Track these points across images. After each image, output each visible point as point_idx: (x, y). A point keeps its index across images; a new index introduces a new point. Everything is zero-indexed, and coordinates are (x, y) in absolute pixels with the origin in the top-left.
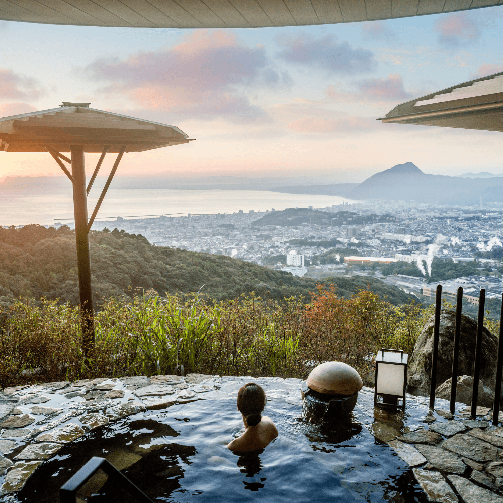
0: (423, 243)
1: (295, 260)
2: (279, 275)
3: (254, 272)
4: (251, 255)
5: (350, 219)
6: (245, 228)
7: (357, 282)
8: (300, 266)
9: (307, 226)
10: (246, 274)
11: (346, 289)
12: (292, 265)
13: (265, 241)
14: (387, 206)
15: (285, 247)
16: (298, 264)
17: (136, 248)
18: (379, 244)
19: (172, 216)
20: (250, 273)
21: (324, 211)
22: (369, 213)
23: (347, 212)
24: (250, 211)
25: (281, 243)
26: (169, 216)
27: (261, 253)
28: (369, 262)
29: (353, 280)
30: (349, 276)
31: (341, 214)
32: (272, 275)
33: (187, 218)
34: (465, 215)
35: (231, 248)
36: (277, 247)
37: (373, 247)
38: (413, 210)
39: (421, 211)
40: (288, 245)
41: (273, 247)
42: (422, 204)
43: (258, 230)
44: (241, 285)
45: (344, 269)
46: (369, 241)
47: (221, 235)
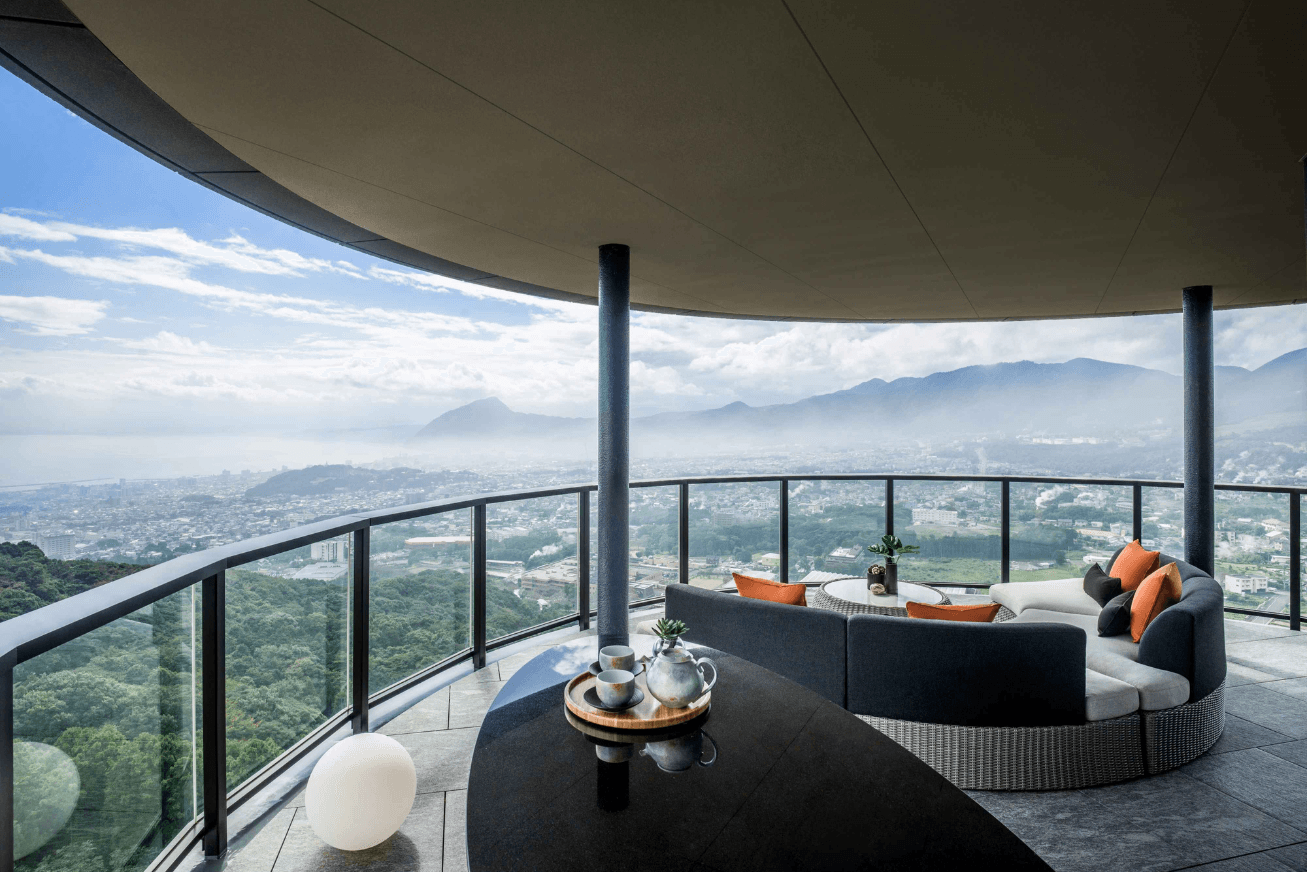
1: (326, 551)
2: (303, 588)
3: (261, 591)
5: (412, 480)
6: (235, 501)
7: (430, 582)
8: (334, 561)
9: (344, 492)
10: (246, 598)
11: (413, 597)
12: (320, 560)
16: (331, 557)
17: (22, 576)
19: (86, 484)
20: (254, 593)
21: (370, 468)
22: (439, 470)
23: (406, 469)
24: (243, 472)
26: (80, 484)
28: (443, 545)
29: (423, 581)
30: (415, 570)
31: (398, 472)
32: (292, 590)
33: (119, 487)
35: (207, 538)
38: (500, 462)
43: (259, 503)
44: (239, 621)
45: (407, 557)
47: (187, 515)
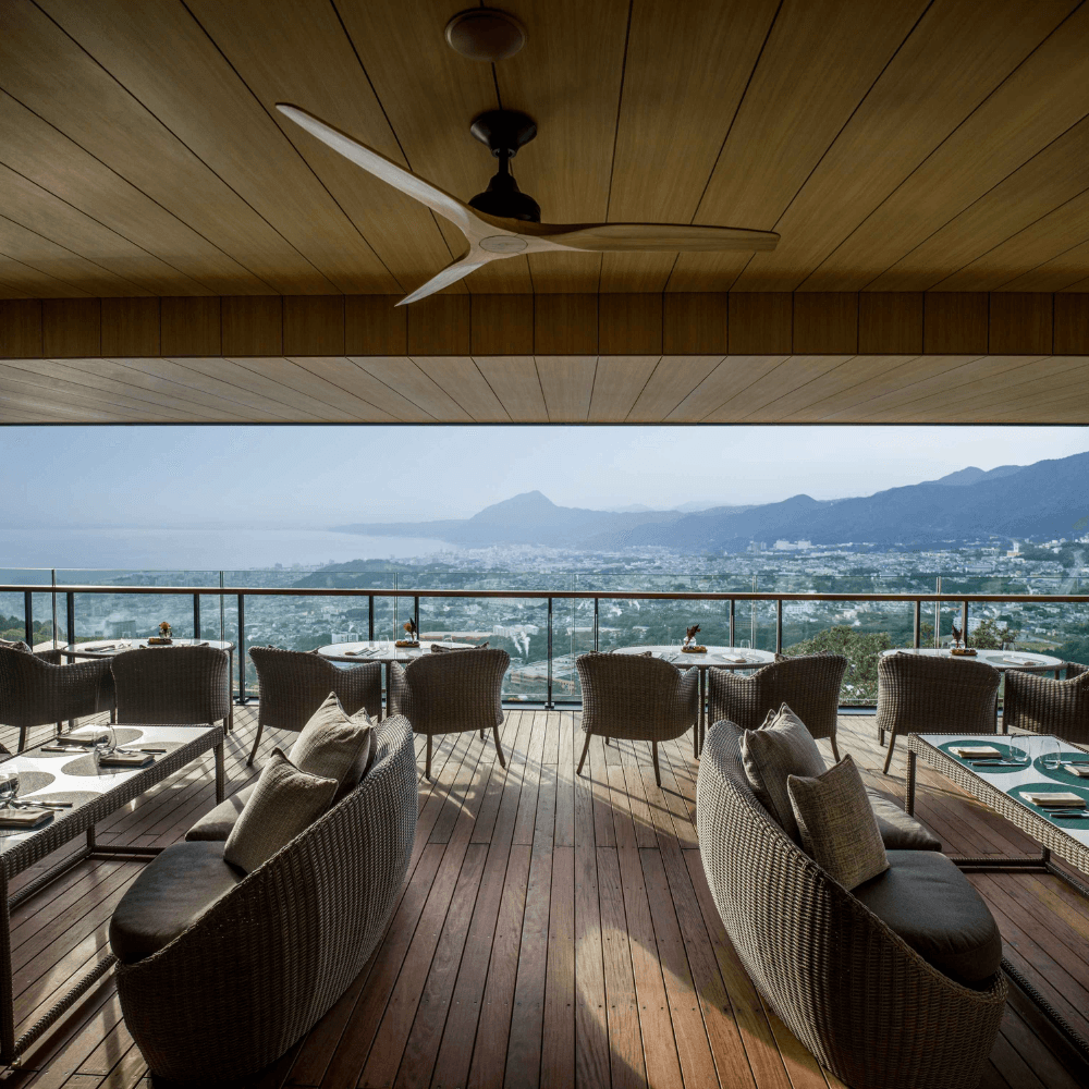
0: (539, 607)
4: (280, 637)
5: (445, 576)
13: (310, 613)
14: (505, 553)
15: (339, 620)
18: (479, 611)
22: (473, 566)
25: (333, 615)
27: (298, 631)
31: (433, 567)
34: (604, 566)
36: (326, 621)
37: (469, 616)
38: (539, 559)
39: (550, 560)
40: (344, 617)
41: (319, 622)
42: (554, 550)
46: (466, 607)
